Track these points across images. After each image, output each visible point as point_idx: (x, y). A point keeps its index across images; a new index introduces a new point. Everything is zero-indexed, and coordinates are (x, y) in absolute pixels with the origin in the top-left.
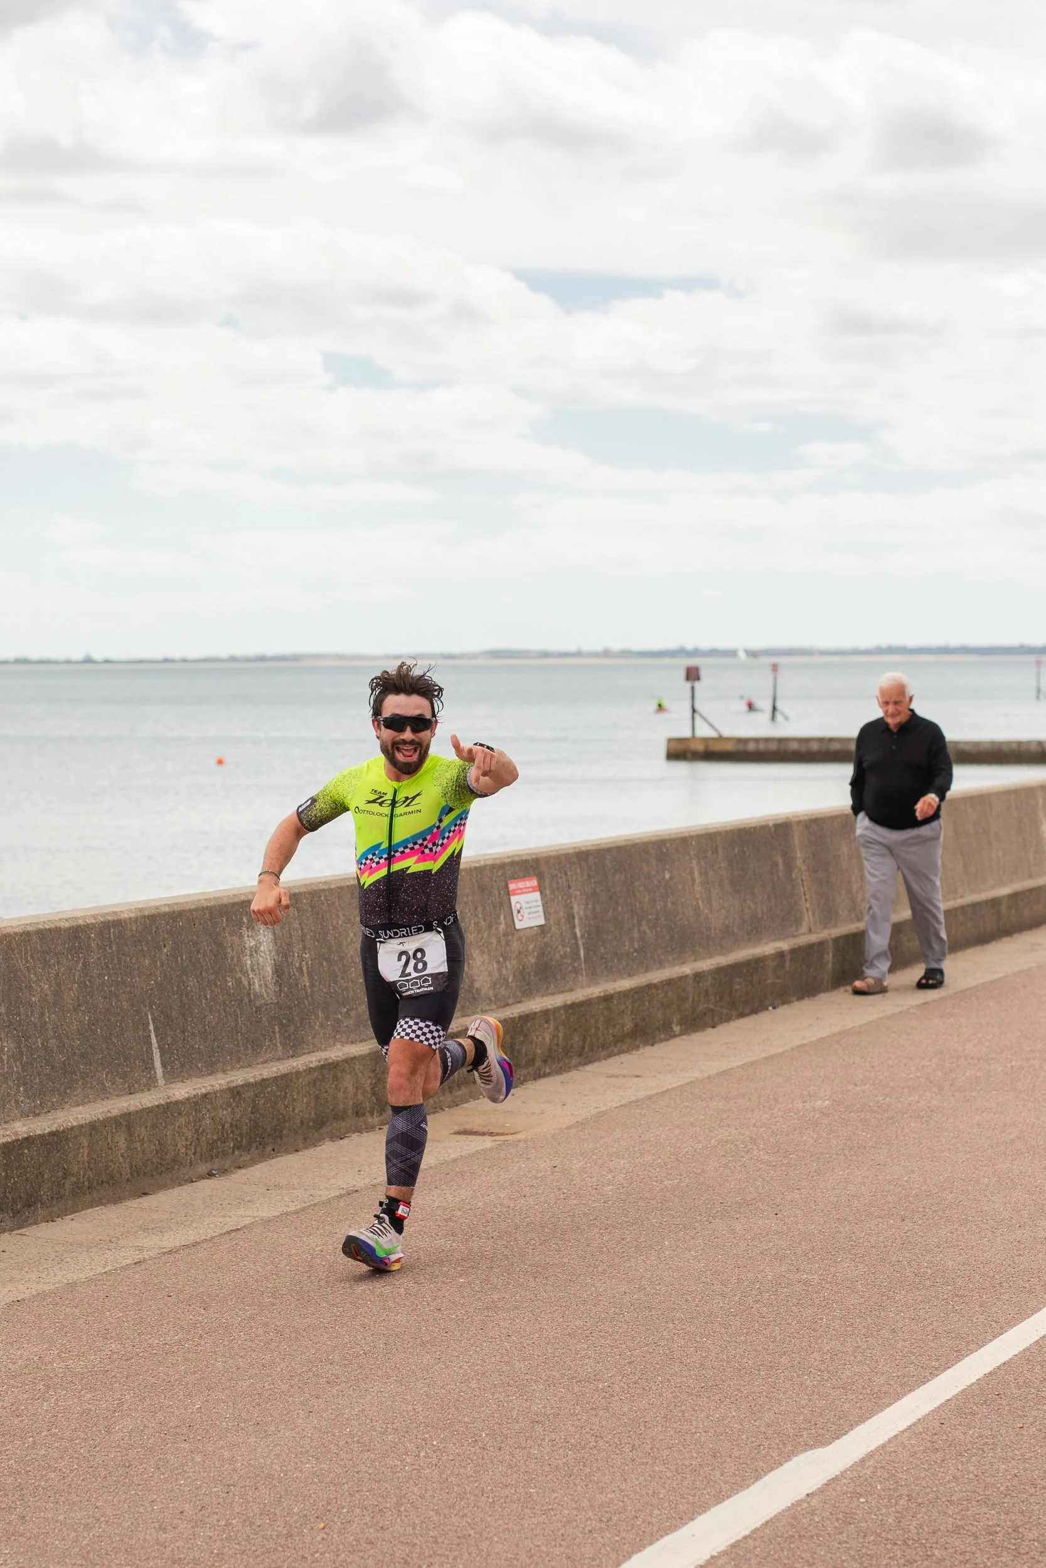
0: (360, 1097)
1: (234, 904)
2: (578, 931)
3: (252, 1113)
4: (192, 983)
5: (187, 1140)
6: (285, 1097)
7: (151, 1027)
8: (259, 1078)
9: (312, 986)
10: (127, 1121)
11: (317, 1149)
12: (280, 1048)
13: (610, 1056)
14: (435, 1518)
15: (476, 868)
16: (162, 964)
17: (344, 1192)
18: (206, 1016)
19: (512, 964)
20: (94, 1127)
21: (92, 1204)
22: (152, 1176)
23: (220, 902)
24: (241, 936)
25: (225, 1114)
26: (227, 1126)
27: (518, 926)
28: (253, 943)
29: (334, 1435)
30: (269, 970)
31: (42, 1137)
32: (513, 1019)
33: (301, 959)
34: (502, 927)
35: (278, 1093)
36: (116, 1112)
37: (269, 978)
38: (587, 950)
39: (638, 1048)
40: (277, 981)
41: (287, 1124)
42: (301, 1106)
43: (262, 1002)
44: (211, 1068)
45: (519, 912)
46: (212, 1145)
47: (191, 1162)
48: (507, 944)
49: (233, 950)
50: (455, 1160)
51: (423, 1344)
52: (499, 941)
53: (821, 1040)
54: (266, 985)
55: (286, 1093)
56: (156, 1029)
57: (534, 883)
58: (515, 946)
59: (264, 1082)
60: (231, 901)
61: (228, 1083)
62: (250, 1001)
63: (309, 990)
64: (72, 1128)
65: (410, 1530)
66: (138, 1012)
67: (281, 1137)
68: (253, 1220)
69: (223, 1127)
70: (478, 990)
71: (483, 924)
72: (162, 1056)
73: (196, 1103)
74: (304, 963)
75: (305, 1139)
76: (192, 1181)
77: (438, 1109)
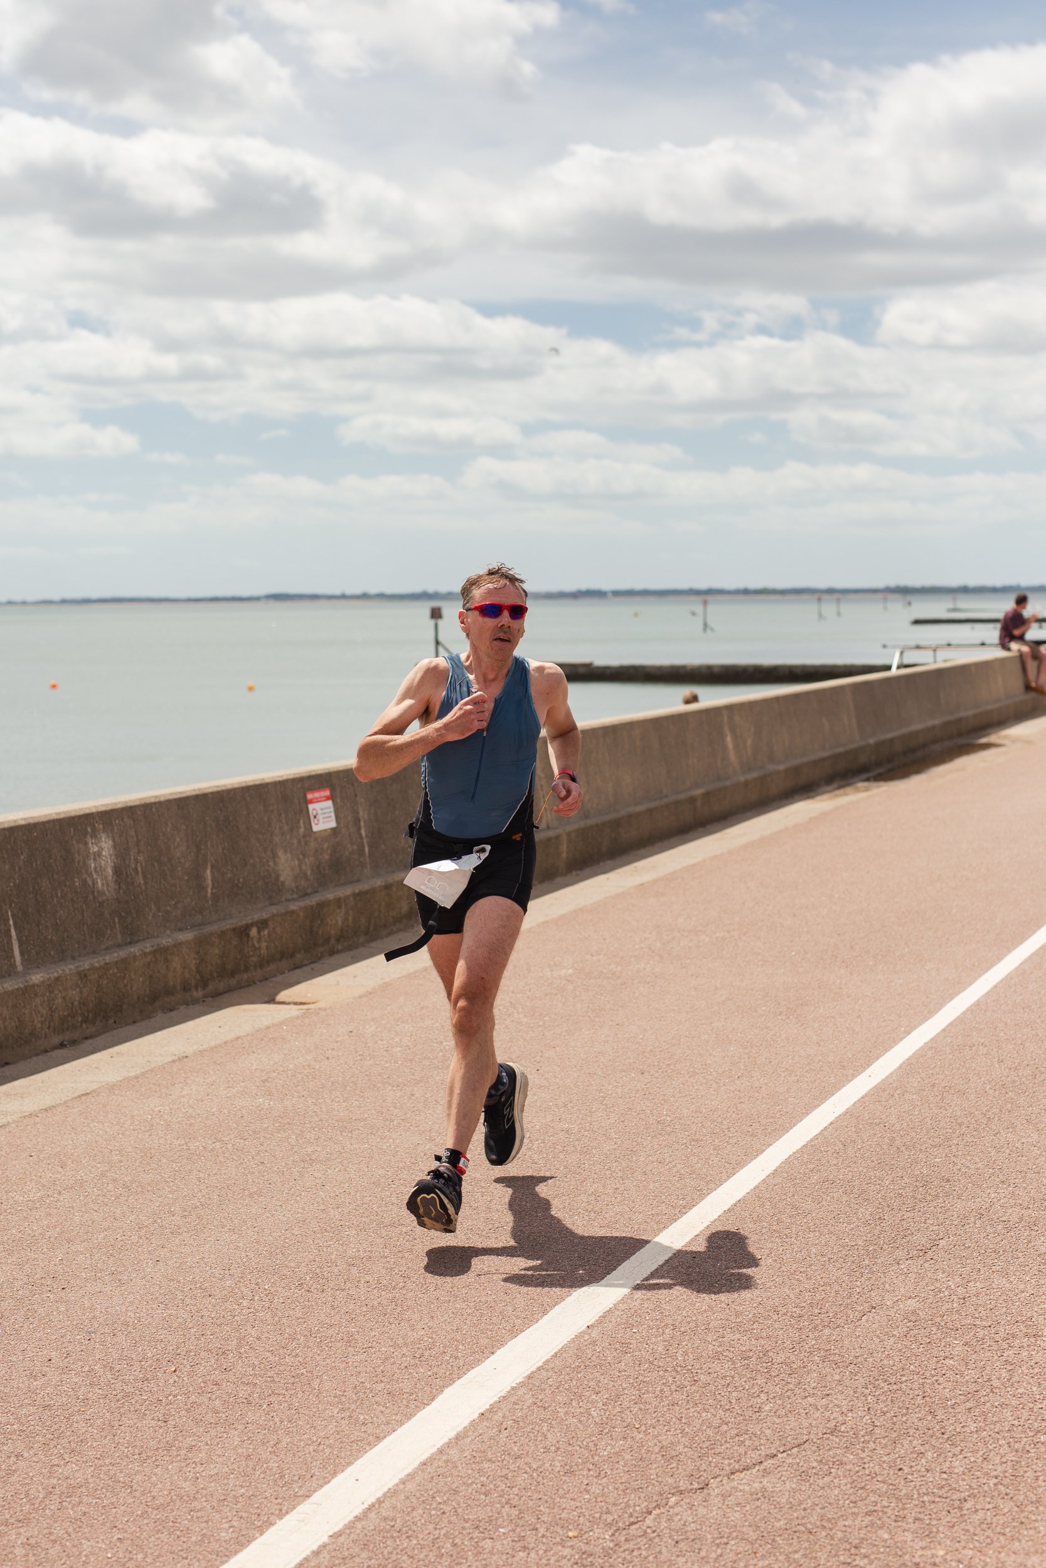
0: (187, 975)
1: (80, 817)
2: (363, 832)
3: (97, 992)
4: (45, 883)
5: (42, 1016)
6: (124, 978)
7: (11, 922)
8: (102, 963)
9: (146, 883)
11: (152, 1020)
12: (119, 936)
13: (390, 934)
14: (272, 1358)
15: (280, 782)
16: (20, 869)
17: (176, 1058)
18: (57, 912)
19: (310, 860)
22: (13, 1048)
23: (67, 815)
24: (86, 844)
25: (74, 994)
26: (76, 1003)
27: (315, 828)
28: (96, 849)
29: (179, 1282)
30: (110, 871)
32: (312, 907)
33: (136, 860)
34: (302, 830)
35: (119, 975)
37: (110, 878)
38: (370, 847)
40: (116, 880)
41: (126, 1000)
42: (136, 985)
43: (104, 898)
44: (62, 956)
45: (315, 817)
46: (64, 1020)
47: (46, 1035)
48: (306, 843)
49: (79, 855)
50: (268, 1028)
51: (251, 1195)
52: (299, 842)
53: (562, 917)
54: (107, 884)
55: (125, 974)
56: (15, 924)
57: (327, 793)
58: (313, 845)
59: (105, 968)
60: (77, 814)
61: (77, 967)
62: (94, 897)
63: (143, 887)
65: (250, 1371)
67: (121, 1011)
68: (100, 1085)
69: (72, 1004)
70: (283, 883)
71: (286, 828)
72: (20, 947)
73: (50, 985)
74: (139, 864)
75: (141, 1011)
76: (47, 1051)
77: (251, 983)
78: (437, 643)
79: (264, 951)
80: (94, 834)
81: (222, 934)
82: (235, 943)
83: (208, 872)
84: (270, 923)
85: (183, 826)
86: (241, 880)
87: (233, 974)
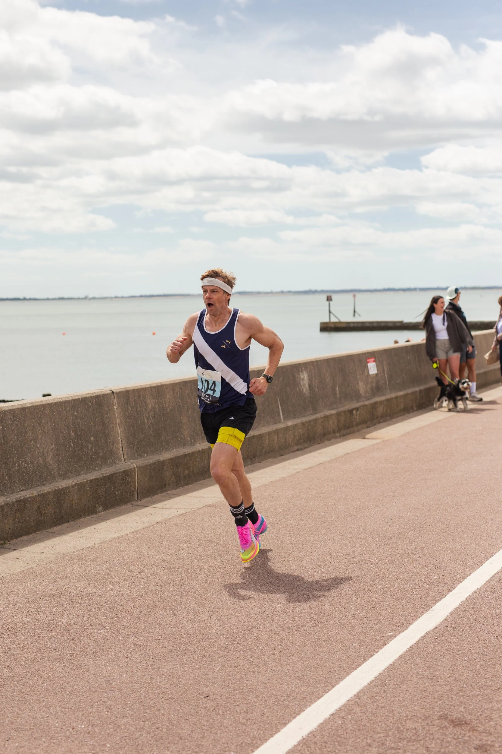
0: (334, 427)
1: (297, 364)
2: (386, 375)
3: (308, 431)
4: (288, 389)
5: (292, 439)
7: (279, 403)
8: (309, 420)
9: (318, 391)
10: (277, 432)
12: (311, 411)
13: (397, 417)
15: (358, 354)
16: (281, 383)
18: (292, 400)
19: (369, 386)
20: (269, 433)
21: (270, 457)
23: (293, 363)
24: (299, 375)
25: (300, 431)
26: (301, 435)
27: (371, 373)
28: (303, 377)
30: (307, 386)
31: (257, 435)
32: (372, 404)
33: (315, 383)
34: (366, 374)
35: (314, 425)
36: (274, 429)
37: (307, 388)
38: (389, 382)
39: (405, 414)
40: (309, 389)
41: (316, 435)
42: (319, 429)
43: (306, 396)
44: (295, 417)
45: (370, 369)
46: (298, 440)
47: (293, 446)
48: (368, 379)
49: (298, 379)
52: (365, 378)
54: (307, 390)
55: (316, 425)
56: (280, 404)
57: (373, 360)
58: (370, 380)
59: (310, 421)
61: (300, 421)
62: (303, 395)
63: (318, 393)
64: (264, 434)
66: (275, 398)
67: (315, 439)
69: (300, 434)
70: (361, 394)
71: (361, 372)
72: (282, 411)
73: (294, 427)
74: (316, 384)
75: (321, 440)
76: (293, 452)
77: (354, 432)
78: (330, 312)
79: (358, 420)
80: (302, 372)
81: (345, 412)
82: (349, 416)
83: (337, 388)
84: (360, 409)
85: (329, 370)
86: (348, 392)
87: (348, 428)
